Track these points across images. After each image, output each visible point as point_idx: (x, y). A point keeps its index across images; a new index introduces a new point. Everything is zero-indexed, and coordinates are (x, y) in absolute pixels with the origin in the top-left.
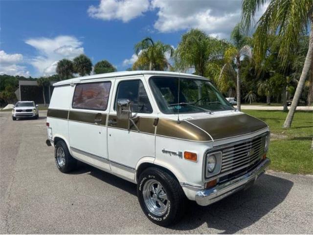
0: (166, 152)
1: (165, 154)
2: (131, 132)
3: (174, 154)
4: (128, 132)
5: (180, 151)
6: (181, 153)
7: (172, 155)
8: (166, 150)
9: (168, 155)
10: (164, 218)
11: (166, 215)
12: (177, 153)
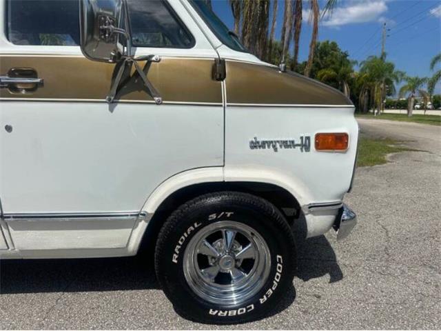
0: (263, 145)
1: (259, 151)
3: (288, 144)
5: (304, 135)
6: (308, 138)
7: (282, 150)
8: (260, 139)
9: (269, 151)
10: (262, 301)
11: (270, 292)
12: (298, 141)
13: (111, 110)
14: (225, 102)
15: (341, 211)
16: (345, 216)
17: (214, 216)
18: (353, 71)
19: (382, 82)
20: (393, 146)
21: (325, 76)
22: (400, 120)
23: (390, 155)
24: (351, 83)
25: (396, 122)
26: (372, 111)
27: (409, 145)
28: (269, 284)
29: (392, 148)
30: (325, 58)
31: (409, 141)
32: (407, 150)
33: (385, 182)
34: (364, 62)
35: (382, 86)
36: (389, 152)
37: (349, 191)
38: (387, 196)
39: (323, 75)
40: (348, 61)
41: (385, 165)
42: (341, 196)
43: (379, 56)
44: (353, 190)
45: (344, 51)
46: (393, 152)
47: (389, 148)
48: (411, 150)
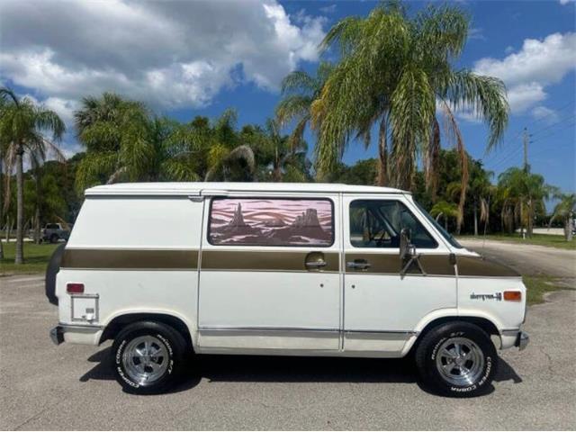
0: (477, 297)
1: (475, 300)
2: (406, 278)
4: (399, 277)
5: (498, 292)
6: (500, 294)
7: (487, 300)
8: (476, 294)
9: (480, 300)
10: (480, 384)
11: (485, 378)
12: (495, 295)
13: (402, 279)
14: (457, 275)
15: (520, 334)
16: (522, 337)
17: (453, 334)
18: (490, 184)
19: (529, 198)
20: (550, 283)
21: (456, 189)
22: (558, 247)
23: (547, 294)
24: (488, 197)
25: (552, 250)
26: (519, 230)
27: (568, 282)
28: (484, 374)
29: (549, 286)
30: (453, 169)
31: (567, 278)
32: (566, 288)
33: (544, 321)
34: (503, 174)
35: (529, 203)
36: (547, 290)
37: (524, 322)
38: (548, 333)
39: (453, 188)
40: (483, 171)
41: (543, 305)
42: (519, 325)
43: (521, 168)
44: (526, 322)
45: (476, 159)
46: (550, 290)
47: (547, 286)
48: (570, 289)
